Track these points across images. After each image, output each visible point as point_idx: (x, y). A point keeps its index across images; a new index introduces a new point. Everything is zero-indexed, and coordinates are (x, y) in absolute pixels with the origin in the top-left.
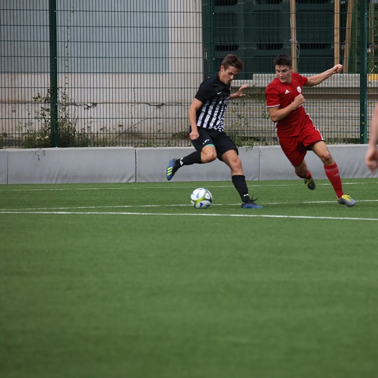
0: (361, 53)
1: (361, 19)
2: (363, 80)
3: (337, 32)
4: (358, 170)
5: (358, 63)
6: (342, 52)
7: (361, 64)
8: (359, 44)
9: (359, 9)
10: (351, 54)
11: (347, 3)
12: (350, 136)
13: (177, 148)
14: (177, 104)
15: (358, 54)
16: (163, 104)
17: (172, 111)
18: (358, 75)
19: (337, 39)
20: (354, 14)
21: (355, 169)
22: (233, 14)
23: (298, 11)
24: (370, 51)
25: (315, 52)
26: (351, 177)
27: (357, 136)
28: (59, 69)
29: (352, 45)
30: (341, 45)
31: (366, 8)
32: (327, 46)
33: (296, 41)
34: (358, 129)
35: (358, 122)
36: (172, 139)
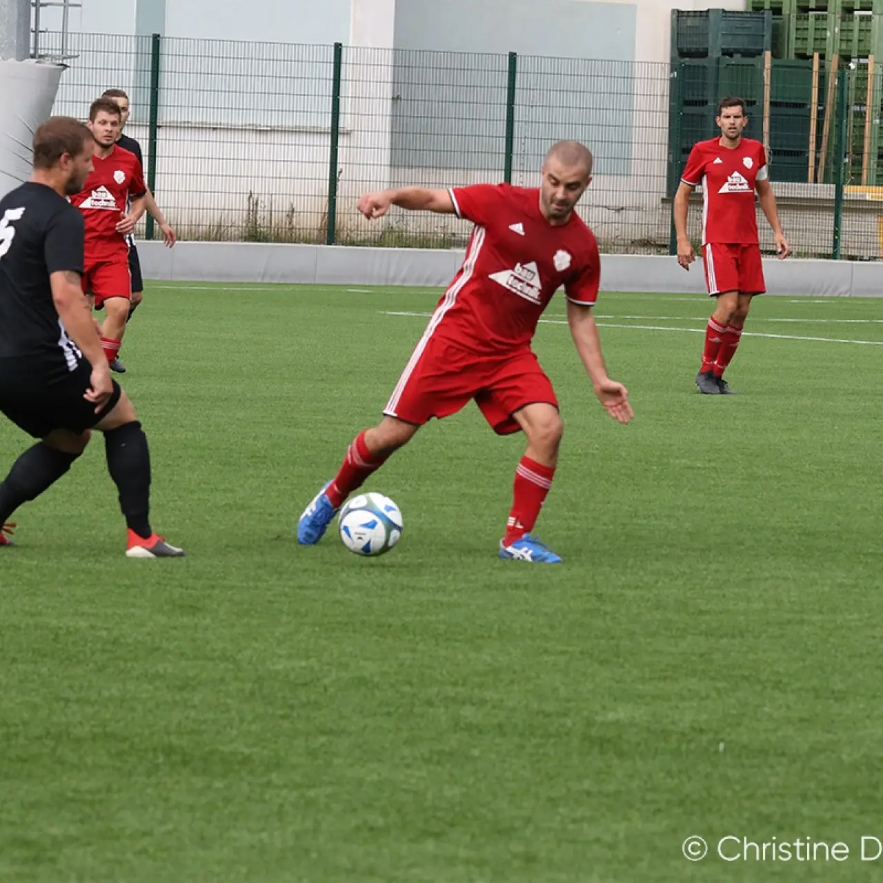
0: (837, 162)
1: (839, 126)
2: (839, 192)
3: (812, 138)
4: (827, 289)
5: (834, 173)
6: (817, 161)
7: (837, 174)
8: (836, 153)
9: (837, 116)
10: (827, 163)
11: (825, 108)
12: (820, 250)
13: (635, 255)
14: (638, 209)
15: (834, 164)
16: (622, 209)
17: (632, 216)
18: (833, 186)
19: (812, 147)
20: (831, 122)
21: (825, 287)
22: (703, 116)
23: (772, 115)
24: (847, 160)
25: (788, 159)
26: (820, 295)
27: (830, 251)
28: (514, 167)
29: (828, 154)
30: (816, 153)
31: (845, 116)
32: (802, 154)
33: (769, 147)
34: (831, 243)
35: (831, 236)
36: (631, 246)
